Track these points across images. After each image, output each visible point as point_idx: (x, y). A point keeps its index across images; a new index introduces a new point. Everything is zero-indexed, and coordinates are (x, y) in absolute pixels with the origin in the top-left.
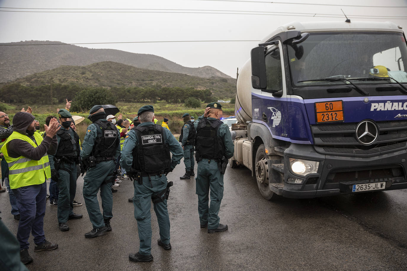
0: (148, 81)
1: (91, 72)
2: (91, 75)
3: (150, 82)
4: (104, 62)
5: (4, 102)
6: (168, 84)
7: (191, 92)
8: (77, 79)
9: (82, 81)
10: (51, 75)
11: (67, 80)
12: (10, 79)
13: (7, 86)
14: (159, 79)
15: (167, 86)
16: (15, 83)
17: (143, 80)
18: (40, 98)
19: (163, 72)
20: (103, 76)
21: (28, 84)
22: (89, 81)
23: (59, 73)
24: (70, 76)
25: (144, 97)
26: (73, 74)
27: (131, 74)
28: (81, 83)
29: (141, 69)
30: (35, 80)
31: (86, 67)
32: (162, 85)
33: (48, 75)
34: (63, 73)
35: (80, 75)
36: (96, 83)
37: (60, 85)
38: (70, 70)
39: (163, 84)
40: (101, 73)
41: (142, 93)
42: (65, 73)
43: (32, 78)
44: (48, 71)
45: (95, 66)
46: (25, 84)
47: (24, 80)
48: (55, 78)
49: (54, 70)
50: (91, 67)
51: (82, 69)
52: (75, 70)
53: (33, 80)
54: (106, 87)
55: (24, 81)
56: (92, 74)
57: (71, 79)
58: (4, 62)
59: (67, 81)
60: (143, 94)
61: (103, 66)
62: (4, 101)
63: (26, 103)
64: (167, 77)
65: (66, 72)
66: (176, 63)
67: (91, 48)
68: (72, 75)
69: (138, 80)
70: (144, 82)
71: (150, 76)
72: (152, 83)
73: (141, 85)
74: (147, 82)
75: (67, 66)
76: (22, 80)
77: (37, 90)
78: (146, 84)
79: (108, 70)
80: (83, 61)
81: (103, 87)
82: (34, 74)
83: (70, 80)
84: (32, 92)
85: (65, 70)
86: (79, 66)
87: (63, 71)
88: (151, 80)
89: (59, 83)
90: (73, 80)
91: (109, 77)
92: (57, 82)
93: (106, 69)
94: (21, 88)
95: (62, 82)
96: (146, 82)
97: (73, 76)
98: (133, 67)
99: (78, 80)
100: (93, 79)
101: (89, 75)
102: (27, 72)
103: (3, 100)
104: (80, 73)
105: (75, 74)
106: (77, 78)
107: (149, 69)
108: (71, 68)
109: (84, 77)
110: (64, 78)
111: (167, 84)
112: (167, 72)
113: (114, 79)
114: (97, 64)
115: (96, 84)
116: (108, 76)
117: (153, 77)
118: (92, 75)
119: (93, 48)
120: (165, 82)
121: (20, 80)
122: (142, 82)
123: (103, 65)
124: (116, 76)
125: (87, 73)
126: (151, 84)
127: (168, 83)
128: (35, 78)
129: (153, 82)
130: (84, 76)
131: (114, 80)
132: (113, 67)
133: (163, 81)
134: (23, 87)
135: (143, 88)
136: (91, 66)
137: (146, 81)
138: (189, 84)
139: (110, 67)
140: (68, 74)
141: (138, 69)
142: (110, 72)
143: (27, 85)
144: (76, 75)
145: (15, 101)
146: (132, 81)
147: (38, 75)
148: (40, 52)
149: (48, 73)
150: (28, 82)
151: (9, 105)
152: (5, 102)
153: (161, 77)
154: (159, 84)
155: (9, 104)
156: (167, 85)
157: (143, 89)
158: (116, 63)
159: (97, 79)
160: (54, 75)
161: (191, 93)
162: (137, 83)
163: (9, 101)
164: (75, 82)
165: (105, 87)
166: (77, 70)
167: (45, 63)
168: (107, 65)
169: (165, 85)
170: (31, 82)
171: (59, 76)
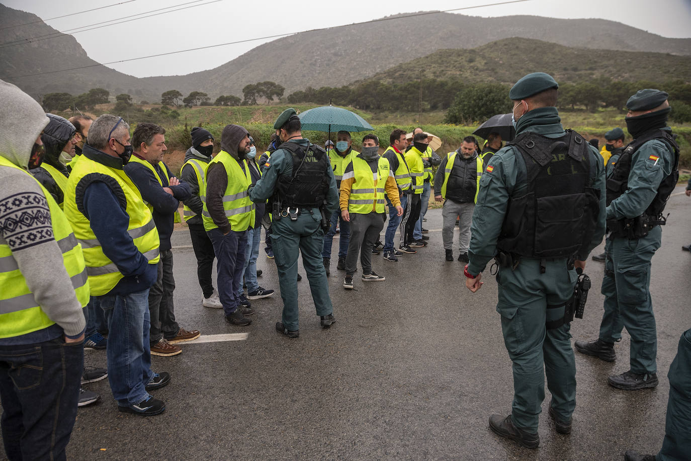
0: (586, 70)
1: (484, 57)
2: (483, 64)
3: (589, 72)
4: (507, 39)
5: (358, 109)
6: (626, 75)
7: (676, 90)
8: (460, 70)
9: (469, 74)
10: (423, 66)
11: (445, 72)
12: (367, 75)
13: (363, 85)
14: (606, 67)
15: (622, 79)
16: (374, 79)
17: (575, 69)
18: (406, 102)
19: (617, 51)
20: (504, 64)
21: (391, 80)
22: (480, 74)
23: (434, 63)
24: (450, 66)
25: (574, 101)
26: (456, 63)
27: (554, 58)
28: (466, 77)
29: (572, 49)
30: (400, 75)
31: (477, 51)
32: (612, 78)
33: (419, 65)
34: (440, 61)
35: (466, 64)
36: (491, 76)
37: (434, 81)
38: (450, 56)
39: (616, 75)
40: (501, 59)
41: (571, 93)
42: (442, 61)
43: (395, 71)
44: (418, 60)
45: (491, 48)
46: (386, 82)
47: (385, 75)
48: (428, 70)
49: (427, 57)
50: (485, 49)
51: (470, 53)
52: (459, 55)
53: (397, 74)
54: (507, 83)
55: (385, 77)
56: (485, 61)
57: (451, 71)
58: (362, 50)
59: (444, 75)
60: (571, 96)
61: (506, 47)
62: (358, 107)
63: (386, 110)
64: (625, 61)
65: (444, 59)
66: (649, 32)
67: (487, 17)
68: (454, 64)
69: (565, 69)
70: (577, 73)
71: (590, 60)
72: (593, 74)
73: (569, 79)
74: (583, 72)
75: (447, 50)
76: (383, 76)
77: (401, 89)
78: (580, 77)
79: (513, 52)
80: (472, 40)
81: (502, 83)
82: (399, 66)
83: (449, 72)
84: (395, 94)
85: (443, 57)
86: (465, 48)
87: (440, 58)
88: (591, 69)
89: (433, 77)
90: (455, 73)
91: (512, 66)
92: (431, 76)
93: (510, 52)
94: (381, 87)
95: (437, 77)
96: (580, 72)
97: (455, 66)
98: (557, 45)
99: (462, 73)
100: (486, 70)
101: (480, 63)
102: (390, 63)
103: (357, 105)
104: (466, 61)
105: (458, 62)
106: (461, 68)
107: (590, 46)
108: (453, 53)
109: (471, 67)
110: (442, 69)
111: (624, 75)
112: (626, 52)
113: (522, 68)
114: (495, 43)
115: (490, 79)
116: (511, 64)
117: (595, 62)
118: (486, 63)
119: (491, 17)
120: (619, 71)
121: (380, 75)
122: (573, 72)
123: (505, 45)
124: (527, 62)
125: (477, 59)
126: (591, 76)
127: (626, 73)
128: (400, 71)
129: (596, 71)
130: (472, 64)
131: (522, 70)
132: (522, 47)
133: (614, 70)
134: (383, 85)
135: (574, 84)
136: (484, 47)
137: (580, 70)
138: (672, 73)
139: (517, 48)
140: (448, 63)
141: (569, 48)
142: (515, 57)
143: (389, 83)
144: (460, 63)
145: (372, 107)
146: (553, 70)
147: (404, 67)
148: (409, 31)
149: (418, 63)
150: (390, 79)
151: (365, 113)
152: (360, 108)
153: (612, 62)
154: (607, 75)
155: (364, 111)
156: (623, 77)
157: (574, 87)
158: (528, 40)
159: (493, 70)
160: (427, 66)
161: (675, 92)
162: (564, 75)
163: (365, 107)
164: (458, 76)
165: (505, 83)
166: (462, 56)
167: (415, 48)
168: (512, 46)
169: (619, 78)
170: (394, 78)
171: (434, 67)
